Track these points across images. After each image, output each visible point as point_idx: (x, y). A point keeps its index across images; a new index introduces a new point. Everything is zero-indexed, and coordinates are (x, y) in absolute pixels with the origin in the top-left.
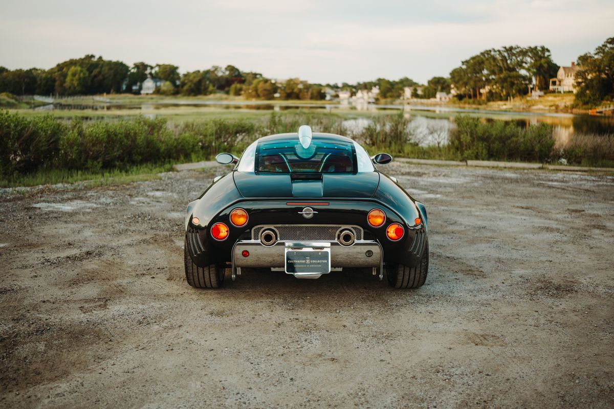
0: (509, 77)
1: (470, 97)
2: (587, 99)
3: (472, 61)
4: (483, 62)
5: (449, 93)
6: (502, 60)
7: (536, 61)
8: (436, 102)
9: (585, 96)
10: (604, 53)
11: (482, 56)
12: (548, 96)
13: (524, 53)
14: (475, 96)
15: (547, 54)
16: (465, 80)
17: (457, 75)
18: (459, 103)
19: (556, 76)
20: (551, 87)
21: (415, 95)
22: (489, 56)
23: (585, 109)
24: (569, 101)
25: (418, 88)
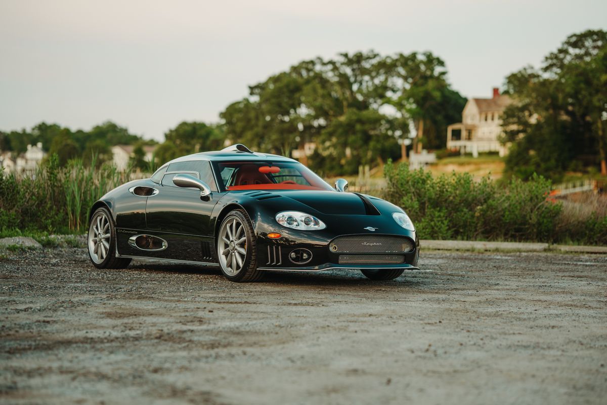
0: (360, 121)
3: (271, 86)
4: (297, 89)
6: (340, 83)
7: (414, 84)
9: (527, 162)
10: (562, 66)
11: (294, 75)
12: (446, 164)
13: (387, 67)
15: (438, 70)
16: (259, 129)
19: (460, 120)
20: (451, 144)
22: (312, 74)
24: (492, 172)
25: (145, 149)
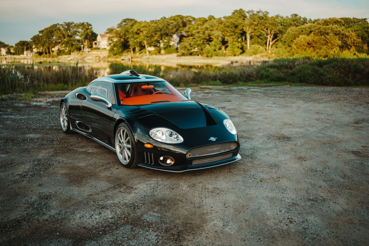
0: (70, 40)
1: (46, 53)
2: (115, 52)
3: (45, 31)
4: (53, 32)
5: (32, 51)
6: (64, 30)
7: (84, 31)
8: (24, 57)
9: (114, 50)
10: (121, 27)
11: (52, 28)
12: (93, 51)
13: (78, 26)
14: (49, 53)
15: (90, 27)
16: (42, 43)
17: (36, 40)
18: (40, 58)
19: (96, 40)
20: (94, 46)
21: (9, 52)
22: (56, 28)
23: (115, 58)
24: (105, 54)
25: (10, 48)
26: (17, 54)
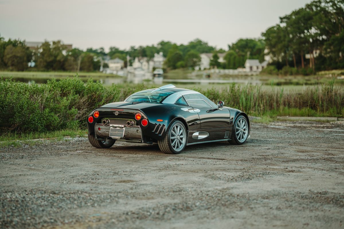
1: (292, 65)
3: (294, 17)
4: (310, 18)
5: (262, 60)
6: (337, 14)
8: (245, 72)
11: (308, 10)
14: (299, 63)
16: (285, 43)
17: (273, 36)
21: (215, 64)
22: (319, 9)
25: (219, 55)
26: (231, 66)
